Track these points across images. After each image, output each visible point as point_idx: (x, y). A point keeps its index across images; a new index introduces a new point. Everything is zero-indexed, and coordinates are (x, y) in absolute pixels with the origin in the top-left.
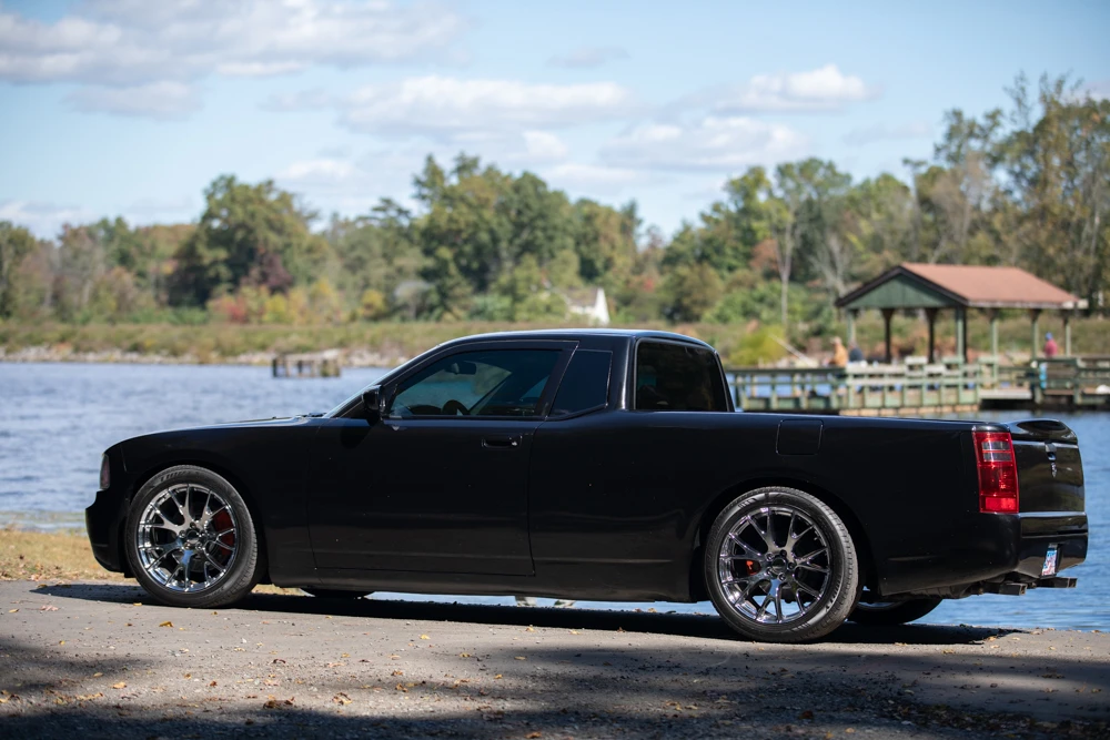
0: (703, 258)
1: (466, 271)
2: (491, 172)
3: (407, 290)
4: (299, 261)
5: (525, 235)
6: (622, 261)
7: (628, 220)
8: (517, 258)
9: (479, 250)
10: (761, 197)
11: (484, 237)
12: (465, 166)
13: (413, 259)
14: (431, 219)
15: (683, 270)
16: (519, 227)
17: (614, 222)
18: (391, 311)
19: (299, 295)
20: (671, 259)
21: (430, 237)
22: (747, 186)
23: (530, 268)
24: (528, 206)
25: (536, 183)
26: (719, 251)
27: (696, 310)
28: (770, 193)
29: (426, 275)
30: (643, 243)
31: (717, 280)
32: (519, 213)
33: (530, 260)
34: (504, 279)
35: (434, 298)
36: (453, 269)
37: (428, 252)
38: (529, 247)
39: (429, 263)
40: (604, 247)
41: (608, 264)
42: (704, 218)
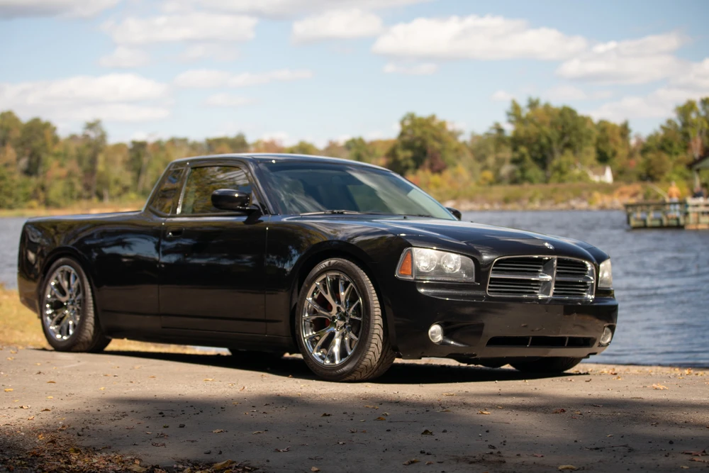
0: (662, 149)
1: (535, 160)
2: (547, 107)
3: (506, 169)
4: (450, 157)
5: (567, 139)
6: (622, 152)
7: (624, 130)
8: (562, 152)
9: (542, 148)
10: (693, 116)
11: (544, 141)
12: (533, 105)
13: (507, 153)
14: (516, 133)
15: (650, 156)
16: (563, 135)
17: (617, 132)
18: (498, 180)
19: (448, 174)
20: (645, 150)
21: (516, 142)
22: (686, 110)
23: (568, 156)
24: (567, 124)
25: (572, 112)
26: (671, 145)
27: (657, 176)
28: (698, 114)
29: (514, 162)
30: (633, 142)
31: (668, 161)
32: (563, 127)
33: (568, 152)
34: (555, 163)
35: (518, 174)
36: (528, 158)
37: (515, 149)
38: (568, 146)
39: (517, 155)
40: (612, 145)
41: (614, 154)
42: (662, 127)
